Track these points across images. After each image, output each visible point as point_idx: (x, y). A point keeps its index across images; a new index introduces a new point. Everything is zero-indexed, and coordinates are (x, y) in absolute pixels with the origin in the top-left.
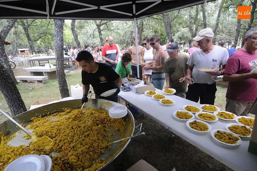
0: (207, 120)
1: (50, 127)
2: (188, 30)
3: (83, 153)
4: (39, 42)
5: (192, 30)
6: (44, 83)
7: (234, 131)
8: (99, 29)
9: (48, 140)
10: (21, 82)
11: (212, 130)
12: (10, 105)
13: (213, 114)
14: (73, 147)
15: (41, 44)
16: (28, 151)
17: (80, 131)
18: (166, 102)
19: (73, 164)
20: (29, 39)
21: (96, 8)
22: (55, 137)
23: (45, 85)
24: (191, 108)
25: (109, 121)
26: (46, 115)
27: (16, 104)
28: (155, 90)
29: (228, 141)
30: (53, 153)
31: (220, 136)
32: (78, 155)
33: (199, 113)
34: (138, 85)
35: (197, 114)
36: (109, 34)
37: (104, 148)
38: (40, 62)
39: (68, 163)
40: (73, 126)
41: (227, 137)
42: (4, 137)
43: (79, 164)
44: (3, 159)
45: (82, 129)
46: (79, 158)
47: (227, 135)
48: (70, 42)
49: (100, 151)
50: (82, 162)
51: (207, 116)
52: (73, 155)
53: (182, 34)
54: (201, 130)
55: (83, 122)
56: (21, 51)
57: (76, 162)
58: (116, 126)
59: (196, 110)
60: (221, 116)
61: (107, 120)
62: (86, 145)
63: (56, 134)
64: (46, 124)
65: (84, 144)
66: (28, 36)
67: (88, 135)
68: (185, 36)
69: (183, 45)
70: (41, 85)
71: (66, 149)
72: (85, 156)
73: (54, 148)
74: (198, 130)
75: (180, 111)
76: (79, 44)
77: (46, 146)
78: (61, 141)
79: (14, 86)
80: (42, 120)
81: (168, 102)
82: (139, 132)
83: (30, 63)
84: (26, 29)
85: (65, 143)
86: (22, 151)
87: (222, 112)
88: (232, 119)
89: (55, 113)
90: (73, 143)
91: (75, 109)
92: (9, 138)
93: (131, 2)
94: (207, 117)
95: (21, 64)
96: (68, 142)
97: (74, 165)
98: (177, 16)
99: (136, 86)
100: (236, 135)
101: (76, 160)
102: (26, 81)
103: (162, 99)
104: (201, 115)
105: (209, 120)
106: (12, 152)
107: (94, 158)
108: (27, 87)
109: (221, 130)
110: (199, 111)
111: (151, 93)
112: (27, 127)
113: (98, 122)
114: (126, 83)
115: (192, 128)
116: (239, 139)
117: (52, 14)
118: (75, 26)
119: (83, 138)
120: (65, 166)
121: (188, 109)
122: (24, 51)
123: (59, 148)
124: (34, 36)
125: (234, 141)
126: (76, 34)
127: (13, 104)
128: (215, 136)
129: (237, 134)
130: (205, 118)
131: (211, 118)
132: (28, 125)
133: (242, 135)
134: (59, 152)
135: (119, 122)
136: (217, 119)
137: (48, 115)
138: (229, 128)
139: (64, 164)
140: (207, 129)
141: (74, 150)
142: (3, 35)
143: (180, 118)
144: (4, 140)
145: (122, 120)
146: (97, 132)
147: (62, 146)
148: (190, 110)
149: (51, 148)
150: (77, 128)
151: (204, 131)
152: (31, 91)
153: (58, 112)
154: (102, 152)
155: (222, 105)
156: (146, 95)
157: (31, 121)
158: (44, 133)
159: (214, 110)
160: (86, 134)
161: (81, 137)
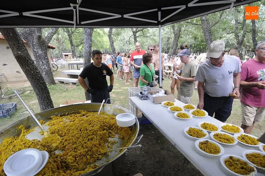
0: (222, 142)
1: (63, 126)
2: (233, 36)
3: (81, 155)
4: (80, 47)
5: (239, 36)
6: (78, 85)
7: (251, 160)
8: (135, 35)
9: (57, 138)
10: (59, 83)
11: (224, 154)
12: (40, 103)
13: (232, 136)
14: (75, 149)
15: (82, 49)
16: (36, 145)
17: (86, 134)
18: (181, 115)
19: (69, 164)
20: (72, 45)
21: (120, 16)
22: (64, 136)
23: (78, 87)
24: (208, 126)
25: (117, 128)
26: (64, 115)
27: (45, 102)
28: (174, 101)
29: (239, 171)
30: (57, 150)
31: (231, 162)
32: (76, 157)
33: (215, 133)
34: (157, 94)
35: (213, 133)
36: (145, 41)
37: (102, 154)
38: (78, 66)
39: (65, 162)
40: (82, 128)
41: (239, 165)
42: (24, 130)
43: (75, 166)
44: (16, 149)
45: (88, 132)
46: (76, 160)
47: (240, 163)
48: (107, 48)
49: (98, 156)
50: (78, 164)
51: (224, 137)
52: (72, 155)
53: (227, 40)
54: (211, 152)
55: (92, 125)
56: (65, 55)
57: (72, 163)
58: (122, 134)
59: (214, 128)
60: (242, 139)
61: (115, 126)
62: (86, 148)
63: (65, 133)
64: (61, 123)
65: (84, 147)
66: (71, 42)
67: (92, 139)
68: (230, 43)
69: (227, 53)
70: (75, 86)
71: (68, 149)
72: (82, 159)
73: (59, 146)
74: (207, 152)
75: (193, 127)
76: (114, 50)
77: (54, 143)
78: (66, 140)
79: (45, 86)
80: (60, 119)
81: (183, 116)
82: (137, 144)
83: (69, 66)
84: (70, 36)
85: (69, 143)
86: (31, 145)
87: (245, 135)
88: (255, 144)
89: (72, 113)
90: (76, 144)
91: (90, 112)
92: (28, 131)
93: (156, 10)
94: (224, 139)
95: (63, 67)
96: (73, 142)
97: (70, 166)
98: (219, 21)
99: (154, 96)
100: (252, 165)
101: (72, 161)
102: (62, 82)
103: (178, 112)
104: (217, 135)
105: (225, 142)
106: (24, 144)
107: (89, 162)
108: (62, 88)
109: (235, 156)
110: (216, 130)
111: (168, 104)
112: (46, 124)
113: (105, 127)
114: (145, 91)
115: (201, 148)
116: (254, 171)
117: (78, 23)
118: (112, 33)
119: (86, 141)
120: (61, 165)
121: (205, 126)
122: (68, 55)
123: (63, 147)
124: (76, 42)
125: (248, 172)
126: (112, 40)
127: (43, 102)
128: (225, 162)
129: (254, 163)
130: (220, 139)
131: (228, 140)
132: (47, 122)
133: (260, 166)
134: (63, 150)
135: (125, 131)
136: (236, 142)
137: (66, 115)
138: (247, 155)
139: (61, 162)
140: (219, 152)
141: (74, 151)
142: (46, 40)
143: (191, 135)
144: (24, 133)
145: (129, 129)
146: (101, 137)
147: (66, 146)
148: (206, 128)
149: (57, 146)
150: (84, 130)
151: (214, 153)
152: (65, 91)
153: (75, 113)
154: (99, 158)
155: (262, 127)
156: (163, 106)
157: (50, 119)
158: (56, 131)
159: (235, 132)
160: (90, 137)
161: (85, 139)
